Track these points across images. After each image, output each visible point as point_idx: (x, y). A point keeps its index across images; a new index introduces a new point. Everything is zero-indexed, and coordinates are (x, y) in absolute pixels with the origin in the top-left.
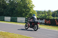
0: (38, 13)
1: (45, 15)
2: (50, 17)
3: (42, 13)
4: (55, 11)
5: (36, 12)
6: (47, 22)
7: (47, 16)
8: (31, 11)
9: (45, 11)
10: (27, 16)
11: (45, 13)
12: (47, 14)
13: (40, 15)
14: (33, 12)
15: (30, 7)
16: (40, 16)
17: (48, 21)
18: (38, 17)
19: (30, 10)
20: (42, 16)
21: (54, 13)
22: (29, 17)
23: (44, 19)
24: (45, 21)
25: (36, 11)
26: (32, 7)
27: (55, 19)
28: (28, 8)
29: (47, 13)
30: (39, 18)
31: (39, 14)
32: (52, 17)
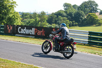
0: (23, 16)
1: (36, 20)
2: (44, 25)
3: (31, 17)
4: (53, 14)
5: (19, 16)
6: (39, 33)
7: (38, 22)
8: (11, 13)
9: (35, 14)
10: (4, 23)
11: (35, 17)
12: (38, 19)
13: (27, 20)
14: (14, 16)
15: (8, 5)
16: (27, 22)
17: (41, 32)
18: (24, 24)
19: (8, 11)
20: (29, 22)
21: (51, 17)
22: (7, 24)
23: (33, 27)
24: (35, 31)
25: (19, 14)
26: (12, 6)
27: (53, 27)
28: (6, 8)
29: (39, 16)
30: (25, 26)
31: (26, 18)
32: (47, 24)
